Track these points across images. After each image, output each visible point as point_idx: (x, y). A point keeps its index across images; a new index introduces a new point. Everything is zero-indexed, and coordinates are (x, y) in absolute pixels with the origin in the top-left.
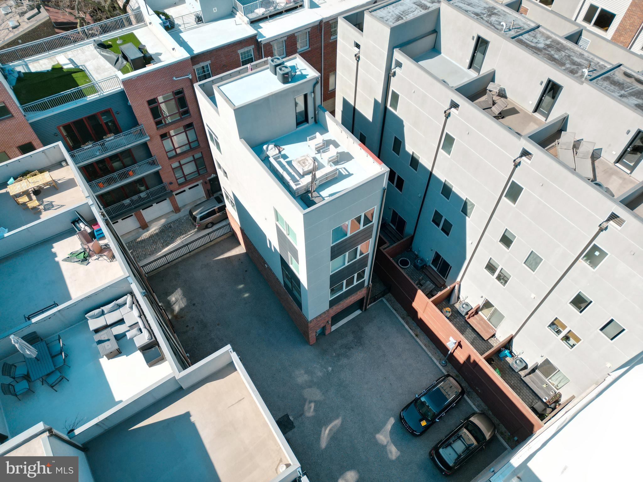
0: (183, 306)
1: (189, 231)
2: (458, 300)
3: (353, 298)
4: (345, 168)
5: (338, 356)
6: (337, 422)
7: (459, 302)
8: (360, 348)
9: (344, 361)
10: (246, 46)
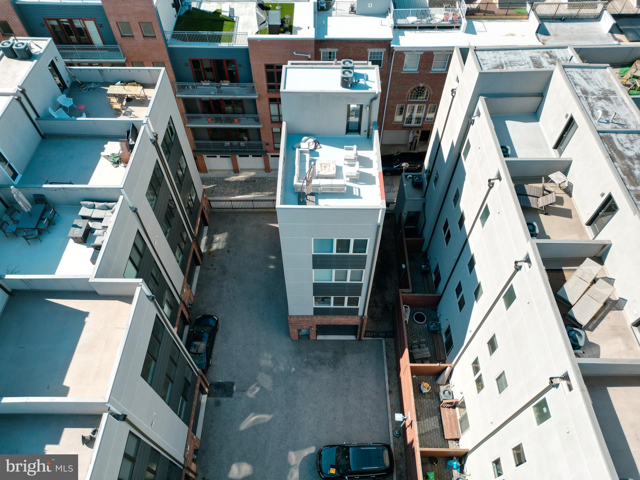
0: (220, 248)
1: (265, 192)
2: (446, 384)
3: (342, 319)
4: (359, 189)
5: (308, 363)
6: (267, 417)
7: (446, 386)
8: (331, 369)
9: (310, 371)
10: (377, 47)
